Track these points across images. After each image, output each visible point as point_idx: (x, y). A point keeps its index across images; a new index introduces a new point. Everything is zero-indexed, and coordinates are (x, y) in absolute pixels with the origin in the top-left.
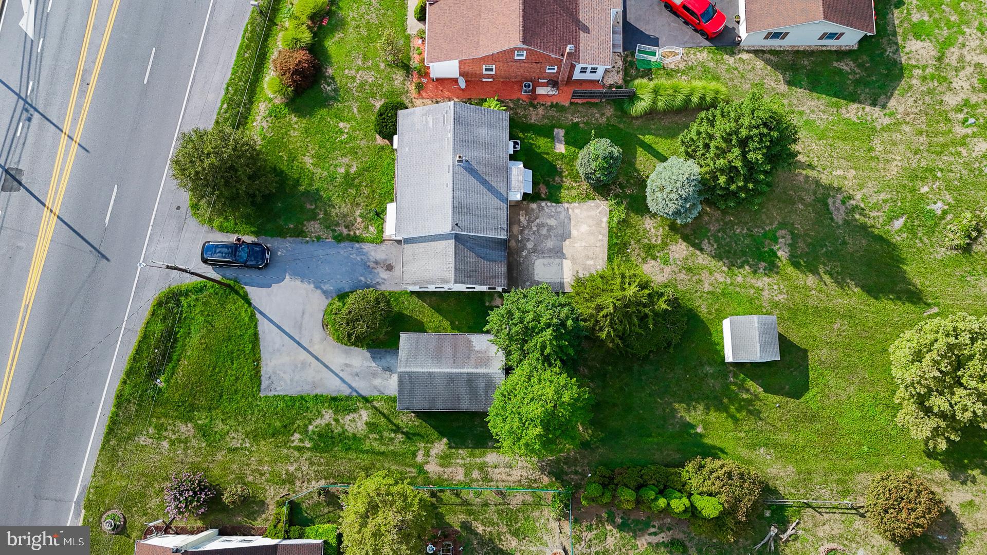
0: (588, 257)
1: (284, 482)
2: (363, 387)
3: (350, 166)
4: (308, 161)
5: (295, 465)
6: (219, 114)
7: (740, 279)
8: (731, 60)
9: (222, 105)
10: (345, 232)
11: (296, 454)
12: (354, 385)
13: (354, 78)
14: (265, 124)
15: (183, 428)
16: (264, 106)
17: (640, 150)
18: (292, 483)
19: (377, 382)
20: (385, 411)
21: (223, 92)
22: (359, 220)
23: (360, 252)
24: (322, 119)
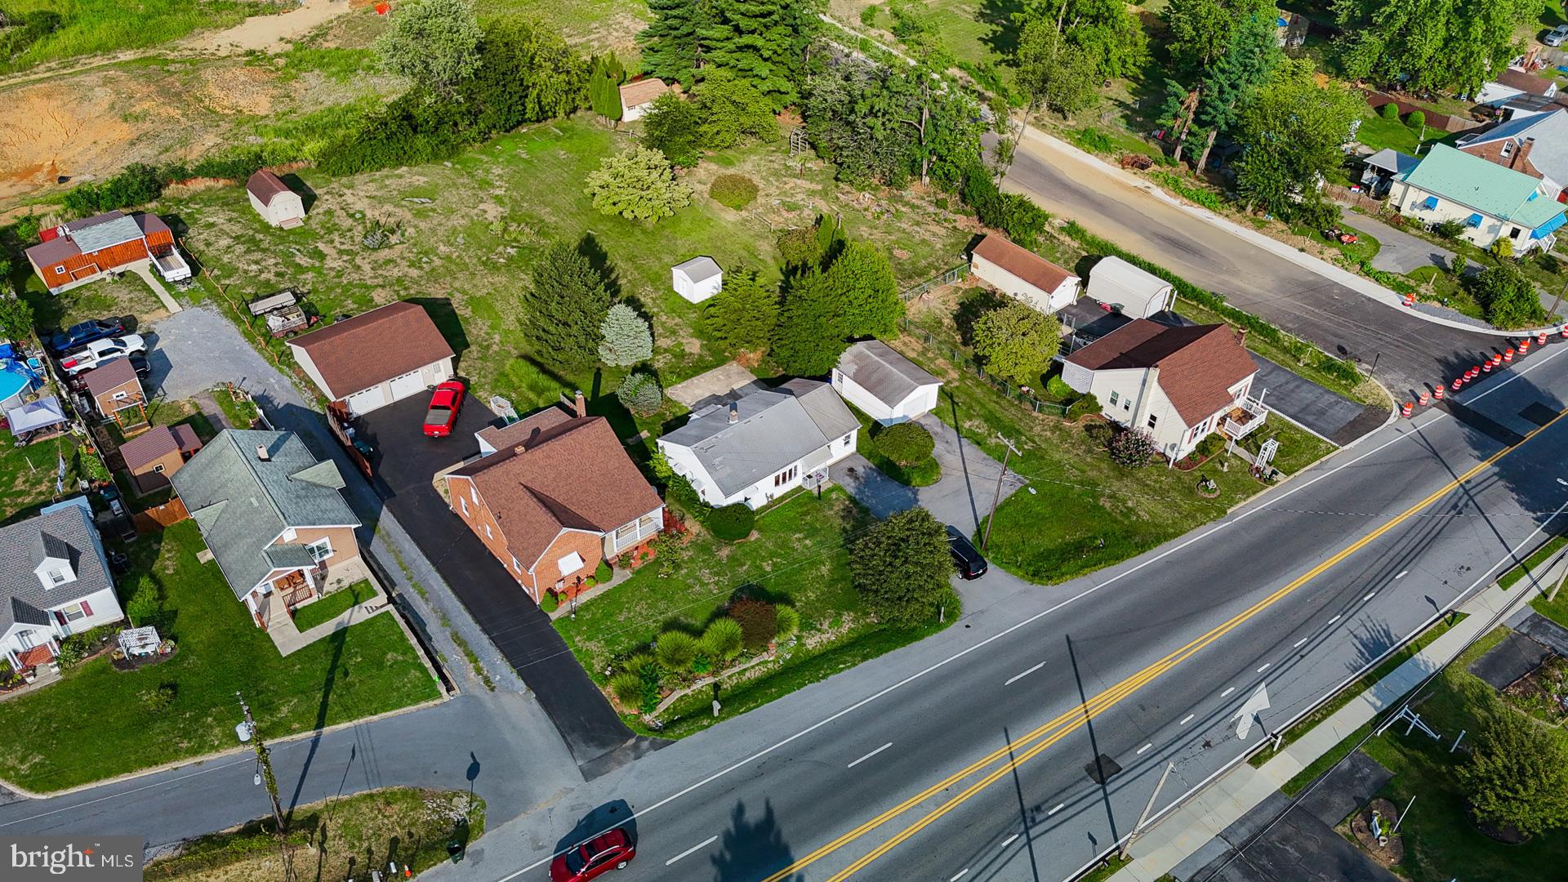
0: (719, 380)
1: (1060, 430)
2: (952, 435)
3: (799, 540)
4: (824, 570)
5: (1044, 433)
6: (854, 665)
7: (655, 310)
8: (473, 380)
9: (842, 669)
10: (855, 511)
11: (1037, 439)
12: (956, 440)
13: (716, 583)
14: (825, 627)
15: (1108, 505)
16: (809, 641)
17: (601, 395)
18: (1056, 427)
19: (939, 430)
20: (951, 415)
21: (831, 678)
22: (836, 508)
23: (860, 491)
24: (776, 584)
